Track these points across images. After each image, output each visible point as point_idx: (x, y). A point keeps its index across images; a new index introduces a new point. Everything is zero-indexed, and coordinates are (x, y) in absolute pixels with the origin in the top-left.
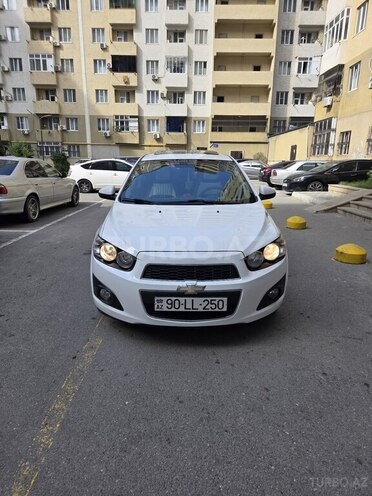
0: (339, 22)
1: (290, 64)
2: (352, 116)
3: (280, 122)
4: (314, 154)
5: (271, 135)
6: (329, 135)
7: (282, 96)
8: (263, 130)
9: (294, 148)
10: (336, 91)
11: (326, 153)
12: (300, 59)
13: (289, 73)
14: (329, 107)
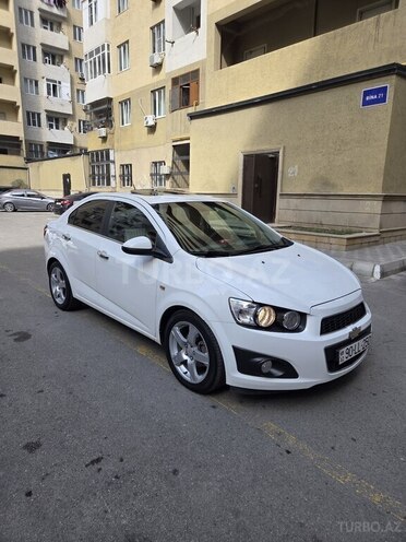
0: (100, 54)
1: (36, 83)
2: (129, 150)
3: (36, 146)
4: (94, 185)
5: (28, 160)
6: (108, 166)
7: (34, 117)
8: (18, 153)
9: (66, 177)
10: (109, 123)
11: (109, 184)
12: (47, 80)
13: (37, 93)
14: (104, 139)
